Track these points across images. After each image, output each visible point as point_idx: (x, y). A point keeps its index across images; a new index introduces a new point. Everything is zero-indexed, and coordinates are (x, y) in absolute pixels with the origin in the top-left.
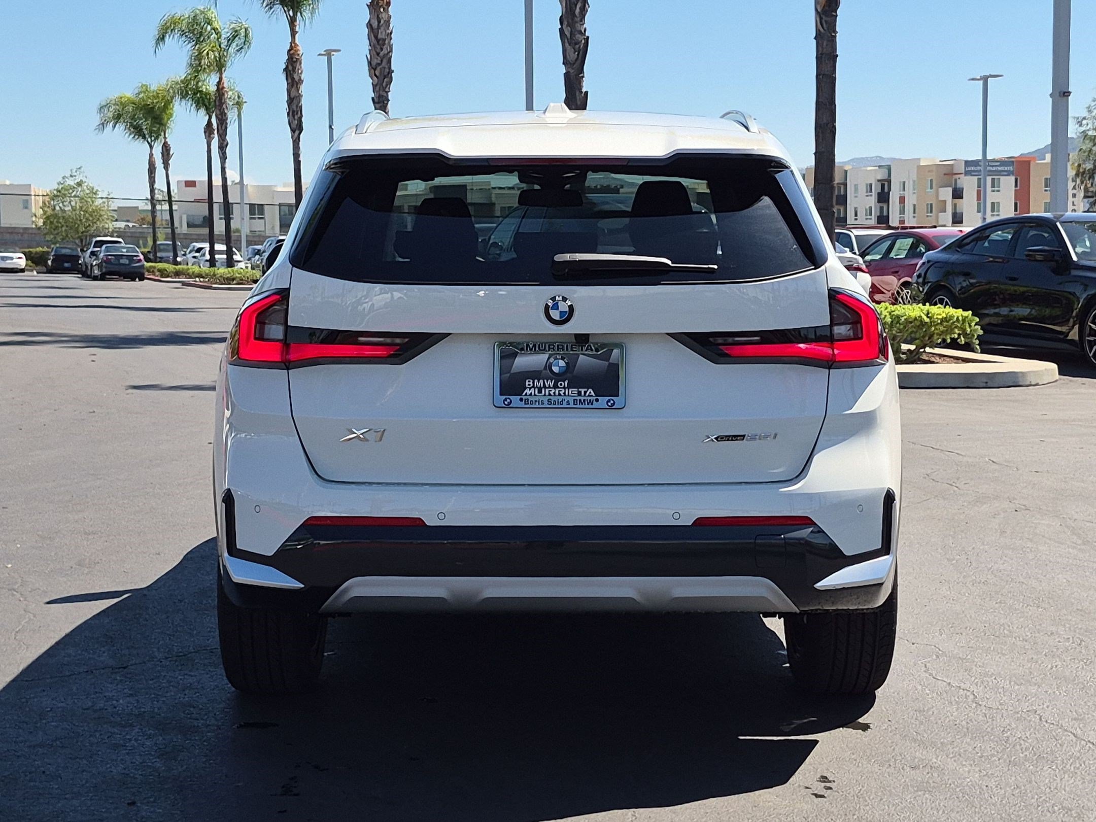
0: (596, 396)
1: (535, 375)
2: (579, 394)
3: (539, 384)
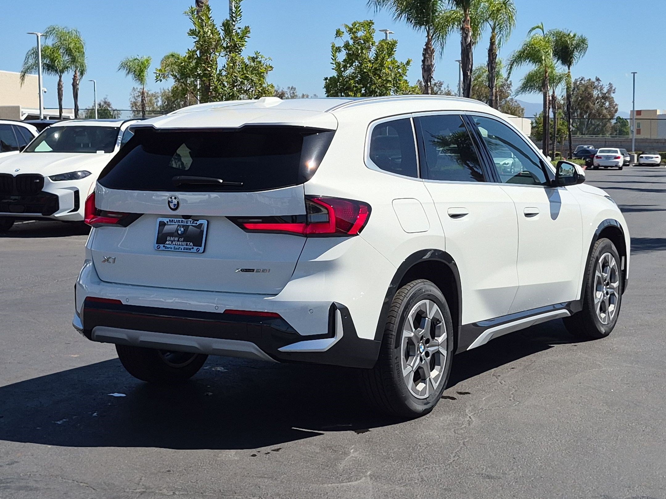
0: (193, 246)
1: (171, 234)
2: (187, 245)
3: (172, 239)
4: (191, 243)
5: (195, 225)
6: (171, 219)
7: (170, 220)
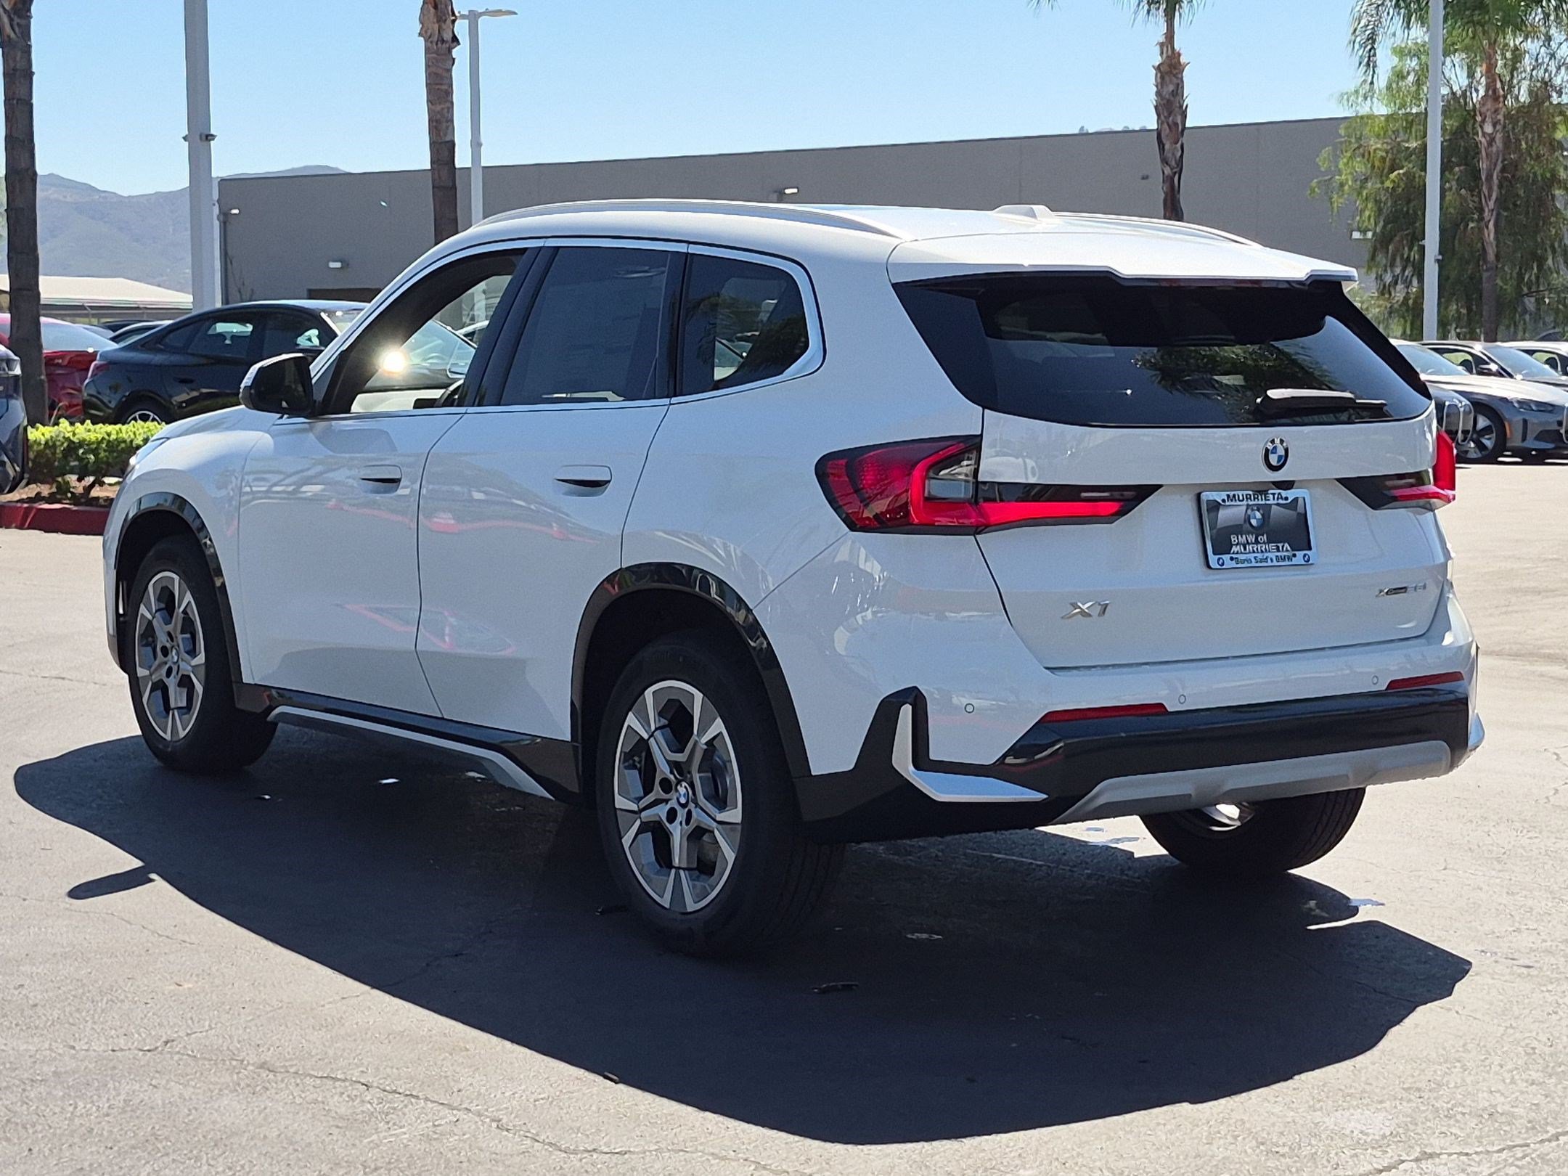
0: (1293, 550)
1: (1237, 529)
2: (1278, 550)
3: (1243, 539)
4: (1286, 545)
5: (1284, 502)
6: (1231, 494)
7: (1228, 496)
